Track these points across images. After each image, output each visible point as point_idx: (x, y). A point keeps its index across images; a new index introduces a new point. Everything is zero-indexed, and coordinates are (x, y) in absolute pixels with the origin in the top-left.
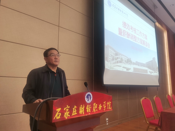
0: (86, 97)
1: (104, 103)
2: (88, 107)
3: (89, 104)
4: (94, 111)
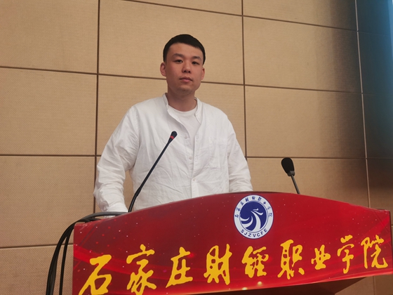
0: (237, 213)
1: (343, 241)
2: (252, 256)
3: (256, 243)
4: (286, 272)
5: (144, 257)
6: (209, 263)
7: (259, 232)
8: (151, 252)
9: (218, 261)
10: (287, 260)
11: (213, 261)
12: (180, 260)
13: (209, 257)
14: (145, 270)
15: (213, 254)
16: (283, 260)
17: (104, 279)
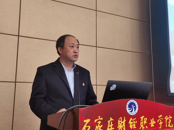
0: (127, 106)
1: (159, 117)
2: (132, 121)
3: (133, 117)
4: (142, 127)
5: (100, 120)
6: (119, 123)
7: (134, 113)
8: (102, 119)
9: (122, 122)
10: (142, 123)
11: (120, 123)
12: (110, 122)
13: (119, 121)
14: (100, 125)
15: (120, 120)
16: (141, 123)
17: (88, 127)
